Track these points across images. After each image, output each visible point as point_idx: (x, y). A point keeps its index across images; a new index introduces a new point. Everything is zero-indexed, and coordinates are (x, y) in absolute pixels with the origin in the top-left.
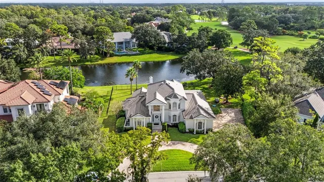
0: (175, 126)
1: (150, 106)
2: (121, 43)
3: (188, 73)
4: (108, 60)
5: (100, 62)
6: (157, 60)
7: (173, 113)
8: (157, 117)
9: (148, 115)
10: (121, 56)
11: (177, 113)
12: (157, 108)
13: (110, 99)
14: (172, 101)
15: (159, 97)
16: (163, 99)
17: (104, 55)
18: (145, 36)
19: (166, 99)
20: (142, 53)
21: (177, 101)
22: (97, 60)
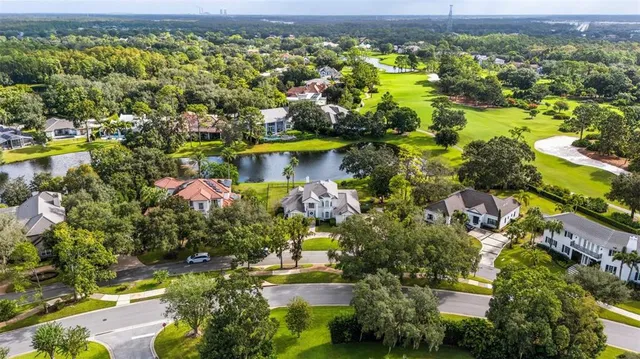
0: (327, 221)
1: (306, 204)
2: (273, 124)
3: (348, 171)
4: (257, 149)
5: (248, 151)
6: (318, 149)
7: (325, 210)
8: (312, 213)
9: (304, 211)
10: (274, 142)
11: (330, 210)
12: (312, 205)
13: (267, 197)
14: (325, 199)
15: (313, 195)
16: (317, 198)
17: (252, 142)
18: (304, 117)
19: (320, 198)
20: (300, 138)
21: (330, 200)
22: (243, 148)
